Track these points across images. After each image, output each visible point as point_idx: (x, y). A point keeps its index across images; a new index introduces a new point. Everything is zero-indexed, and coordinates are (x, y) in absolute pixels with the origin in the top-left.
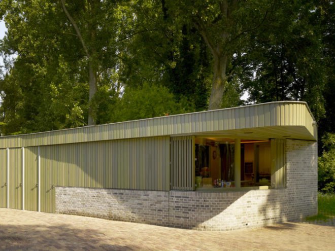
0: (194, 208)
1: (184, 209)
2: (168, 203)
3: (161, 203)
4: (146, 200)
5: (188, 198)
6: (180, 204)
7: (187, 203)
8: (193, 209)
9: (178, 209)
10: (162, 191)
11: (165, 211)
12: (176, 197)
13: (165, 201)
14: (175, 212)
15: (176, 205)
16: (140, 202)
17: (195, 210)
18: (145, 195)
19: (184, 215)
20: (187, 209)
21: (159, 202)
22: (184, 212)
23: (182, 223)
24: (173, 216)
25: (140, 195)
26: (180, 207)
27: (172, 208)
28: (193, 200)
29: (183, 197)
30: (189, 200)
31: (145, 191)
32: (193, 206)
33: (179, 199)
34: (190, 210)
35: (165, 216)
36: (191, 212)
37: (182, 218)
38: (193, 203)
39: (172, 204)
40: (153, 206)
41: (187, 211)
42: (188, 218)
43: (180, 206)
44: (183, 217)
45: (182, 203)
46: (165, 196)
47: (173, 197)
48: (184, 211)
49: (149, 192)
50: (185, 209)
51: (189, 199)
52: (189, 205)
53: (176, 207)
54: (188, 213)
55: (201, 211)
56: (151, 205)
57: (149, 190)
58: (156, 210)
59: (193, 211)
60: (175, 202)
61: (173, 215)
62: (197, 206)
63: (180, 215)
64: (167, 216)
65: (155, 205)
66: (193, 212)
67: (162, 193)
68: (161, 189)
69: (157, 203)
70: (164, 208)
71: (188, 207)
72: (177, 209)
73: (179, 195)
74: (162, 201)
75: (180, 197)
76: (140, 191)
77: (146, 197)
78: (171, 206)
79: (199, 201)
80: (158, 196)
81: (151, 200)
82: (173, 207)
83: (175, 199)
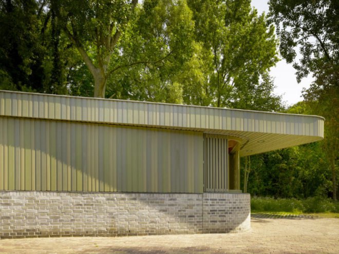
0: (232, 211)
1: (220, 212)
2: (201, 207)
3: (192, 208)
4: (172, 205)
5: (224, 200)
6: (216, 208)
7: (224, 205)
8: (230, 212)
9: (214, 213)
10: (195, 193)
11: (198, 216)
12: (211, 200)
13: (197, 205)
14: (211, 216)
15: (211, 208)
16: (164, 208)
17: (232, 212)
18: (171, 200)
19: (220, 219)
20: (224, 212)
21: (191, 206)
22: (220, 216)
23: (218, 228)
24: (208, 222)
25: (164, 200)
26: (216, 211)
27: (206, 213)
28: (230, 203)
29: (219, 200)
30: (225, 203)
31: (171, 195)
32: (230, 208)
33: (215, 201)
34: (226, 213)
35: (197, 222)
36: (228, 215)
37: (218, 223)
38: (230, 205)
39: (207, 208)
40: (182, 212)
41: (224, 214)
42: (225, 221)
43: (216, 209)
44: (220, 221)
45: (218, 206)
46: (197, 200)
47: (208, 200)
48: (220, 214)
49: (177, 195)
50: (222, 212)
51: (226, 201)
52: (225, 208)
53: (211, 211)
54: (225, 216)
55: (238, 213)
56: (179, 211)
57: (176, 193)
58: (185, 217)
59: (230, 213)
60: (211, 205)
61: (207, 220)
62: (234, 208)
63: (216, 220)
64: (200, 222)
65: (185, 211)
66: (230, 215)
67: (195, 197)
68: (193, 192)
69: (188, 208)
70: (197, 214)
71: (224, 210)
72: (212, 214)
73: (215, 198)
74: (194, 205)
75: (216, 200)
76: (163, 195)
77: (172, 202)
78: (206, 211)
79: (235, 203)
80: (189, 200)
81: (179, 205)
82: (208, 211)
83: (210, 202)
